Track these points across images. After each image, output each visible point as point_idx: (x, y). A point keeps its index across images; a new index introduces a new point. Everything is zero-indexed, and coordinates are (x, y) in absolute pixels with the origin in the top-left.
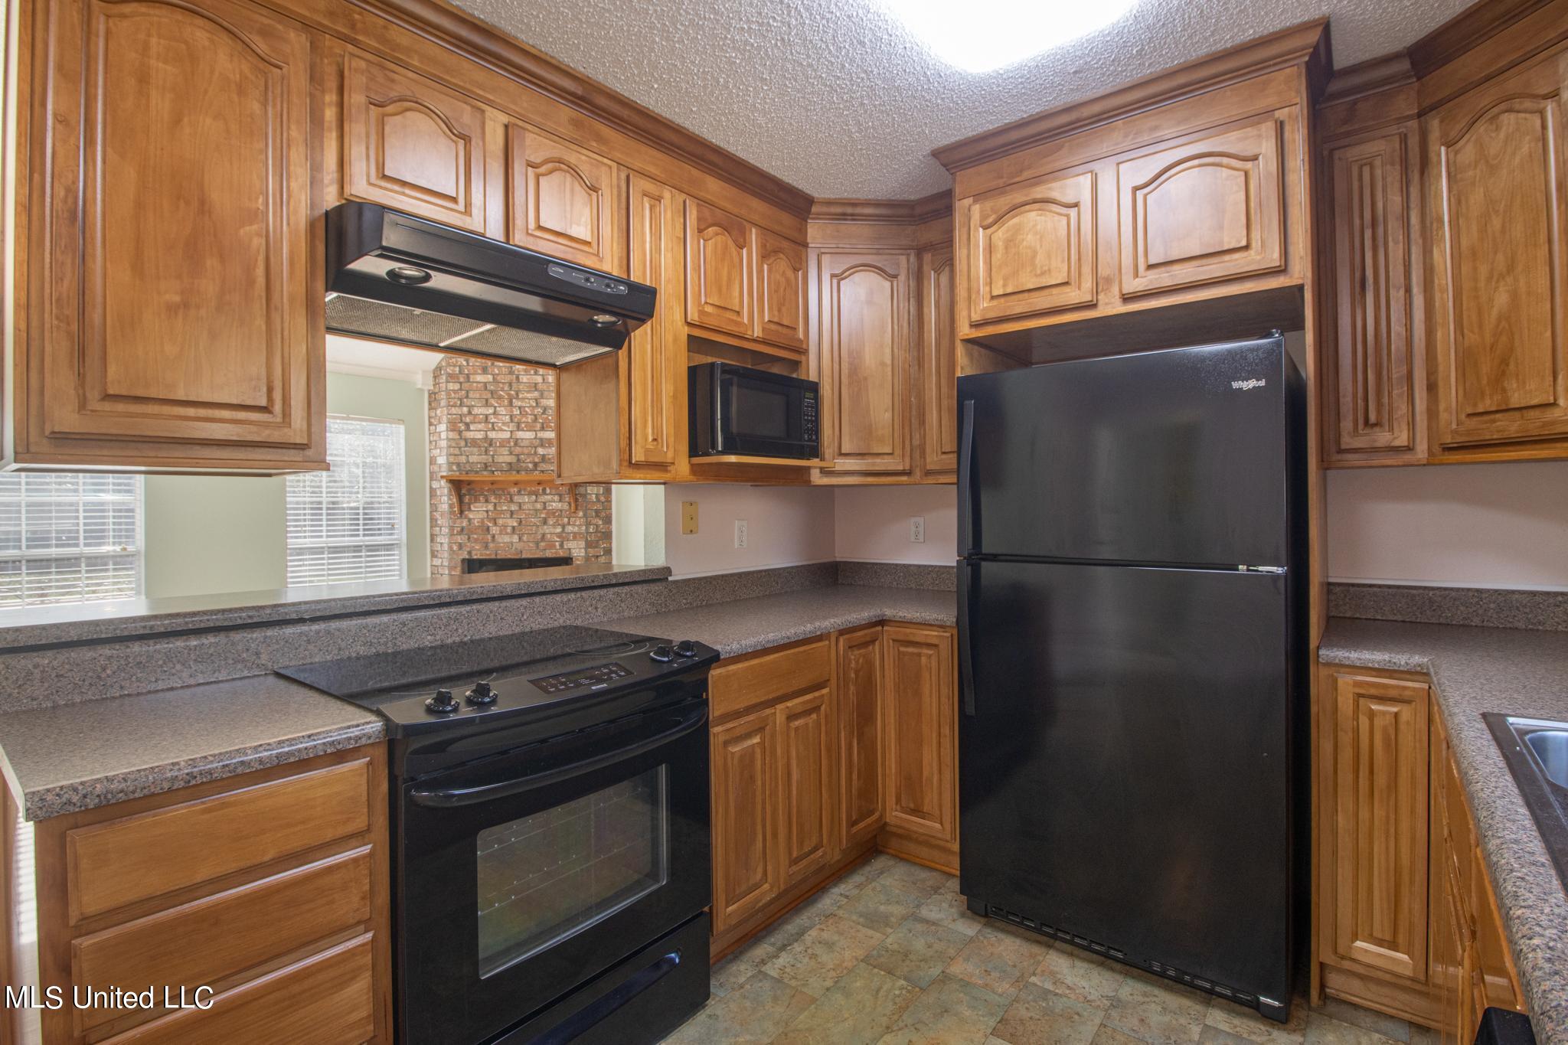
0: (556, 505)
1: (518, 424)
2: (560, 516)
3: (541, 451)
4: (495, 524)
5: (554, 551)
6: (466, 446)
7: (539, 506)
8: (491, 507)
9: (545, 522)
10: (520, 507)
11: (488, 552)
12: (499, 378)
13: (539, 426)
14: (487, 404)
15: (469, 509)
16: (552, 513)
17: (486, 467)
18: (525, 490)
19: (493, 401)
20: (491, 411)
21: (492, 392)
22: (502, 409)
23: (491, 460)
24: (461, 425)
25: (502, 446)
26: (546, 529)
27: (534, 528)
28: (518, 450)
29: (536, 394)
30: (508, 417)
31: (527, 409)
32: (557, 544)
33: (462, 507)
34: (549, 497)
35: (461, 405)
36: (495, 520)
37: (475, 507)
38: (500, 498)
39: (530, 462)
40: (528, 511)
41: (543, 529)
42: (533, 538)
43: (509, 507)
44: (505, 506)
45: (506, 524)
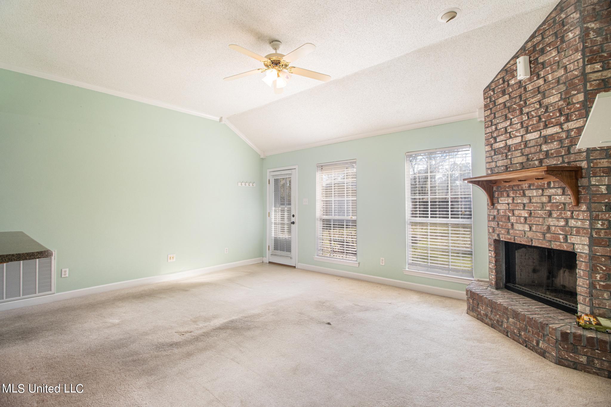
0: (559, 199)
1: (527, 128)
2: (564, 210)
3: (545, 148)
4: (513, 214)
5: (559, 244)
6: (495, 154)
7: (545, 199)
8: (510, 201)
9: (550, 215)
10: (530, 200)
11: (509, 237)
13: (542, 124)
14: (506, 119)
15: (498, 203)
16: (556, 205)
17: (507, 169)
18: (533, 185)
19: (509, 115)
20: (508, 123)
21: (509, 108)
22: (516, 119)
23: (509, 163)
24: (491, 140)
25: (516, 150)
26: (551, 222)
27: (541, 220)
28: (527, 151)
29: (539, 96)
30: (519, 125)
31: (533, 113)
32: (561, 237)
33: (493, 201)
34: (553, 191)
35: (492, 125)
36: (513, 210)
37: (501, 201)
38: (517, 193)
39: (536, 160)
40: (535, 204)
41: (547, 221)
42: (541, 229)
43: (523, 200)
44: (520, 199)
45: (520, 215)
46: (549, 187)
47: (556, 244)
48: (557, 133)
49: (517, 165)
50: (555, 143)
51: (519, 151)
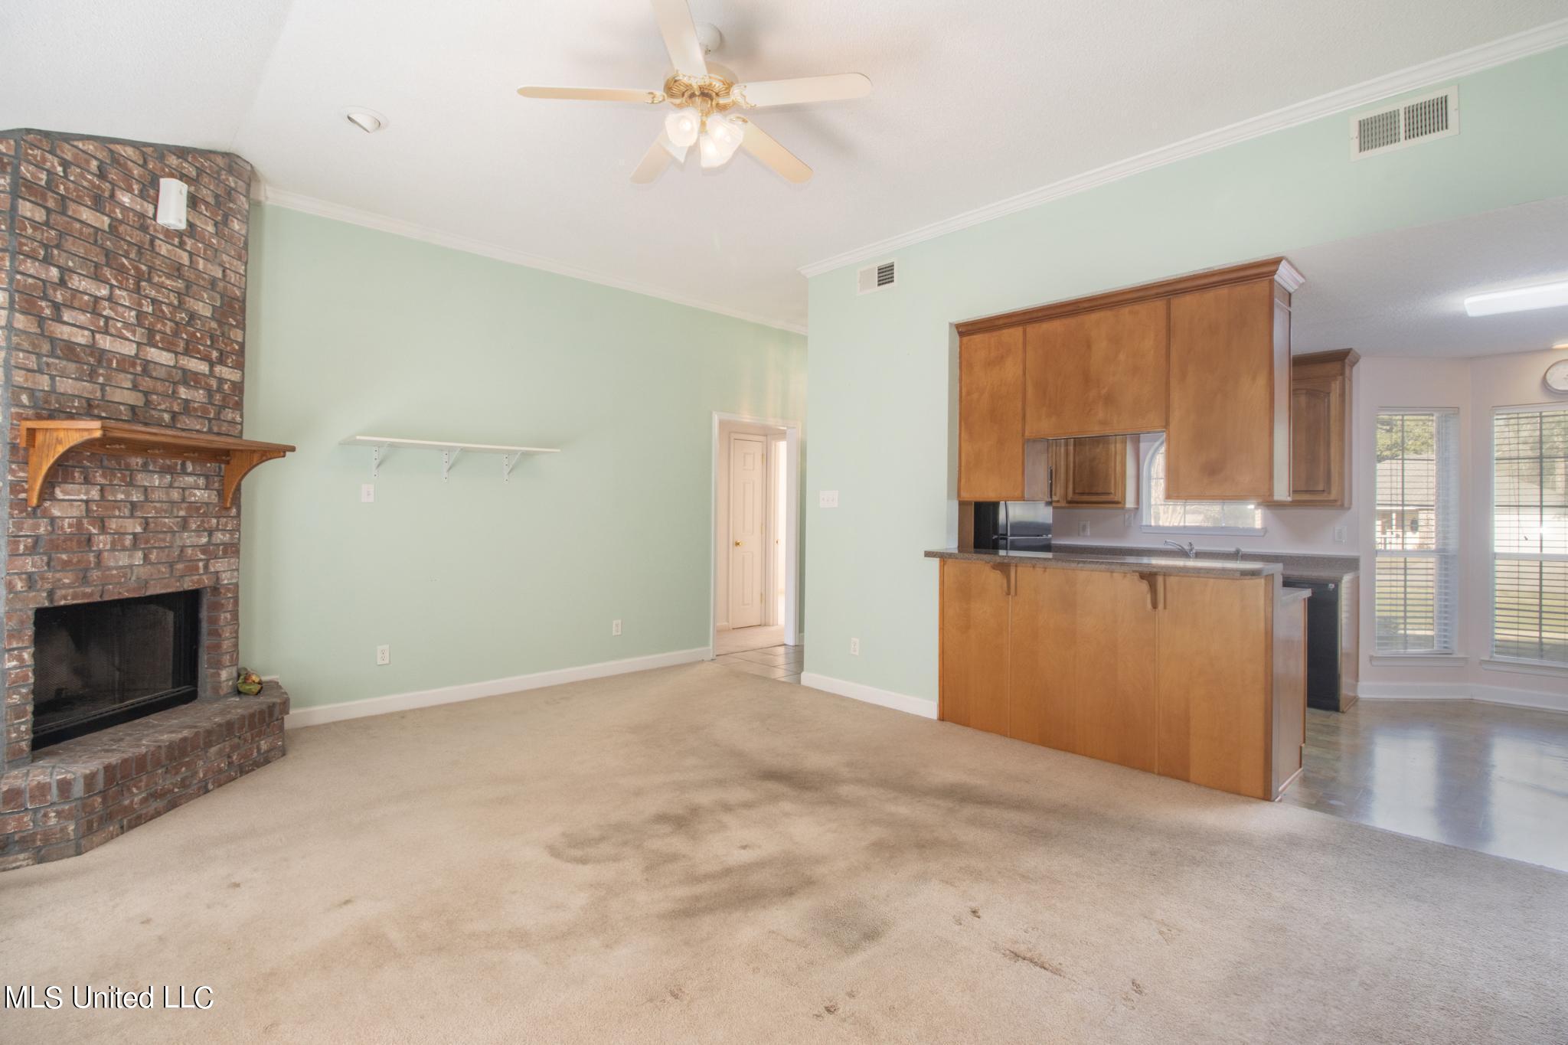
0: (200, 495)
1: (151, 332)
2: (205, 515)
4: (103, 529)
5: (196, 578)
6: (53, 353)
7: (175, 495)
8: (95, 494)
9: (184, 526)
10: (146, 495)
12: (122, 229)
13: (181, 345)
14: (97, 277)
15: (52, 497)
16: (194, 508)
17: (89, 407)
18: (155, 463)
19: (108, 273)
21: (107, 253)
22: (124, 293)
23: (98, 394)
24: (42, 304)
25: (121, 369)
26: (188, 538)
27: (168, 537)
28: (146, 383)
29: (180, 284)
30: (133, 313)
31: (164, 308)
34: (190, 480)
35: (45, 260)
36: (102, 520)
37: (62, 492)
38: (115, 476)
39: (165, 411)
40: (158, 505)
41: (181, 538)
42: (168, 556)
43: (128, 494)
44: (122, 493)
45: (122, 531)
46: (184, 472)
47: (192, 581)
48: (204, 375)
49: (122, 408)
50: (201, 392)
51: (130, 376)
